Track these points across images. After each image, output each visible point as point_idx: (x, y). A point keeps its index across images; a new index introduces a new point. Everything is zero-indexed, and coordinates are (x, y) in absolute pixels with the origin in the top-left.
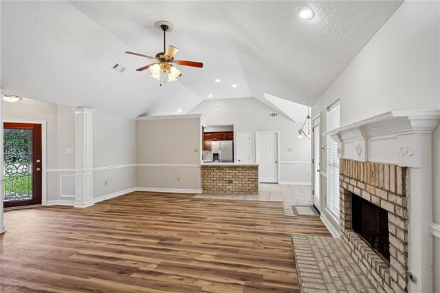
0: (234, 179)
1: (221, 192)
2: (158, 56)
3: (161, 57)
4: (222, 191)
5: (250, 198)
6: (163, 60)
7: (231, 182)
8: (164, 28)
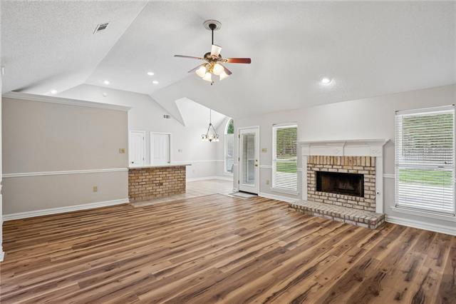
0: (164, 181)
1: (151, 197)
2: (205, 56)
3: (209, 57)
4: (153, 195)
5: (178, 198)
6: (211, 60)
7: (161, 184)
8: (213, 27)
